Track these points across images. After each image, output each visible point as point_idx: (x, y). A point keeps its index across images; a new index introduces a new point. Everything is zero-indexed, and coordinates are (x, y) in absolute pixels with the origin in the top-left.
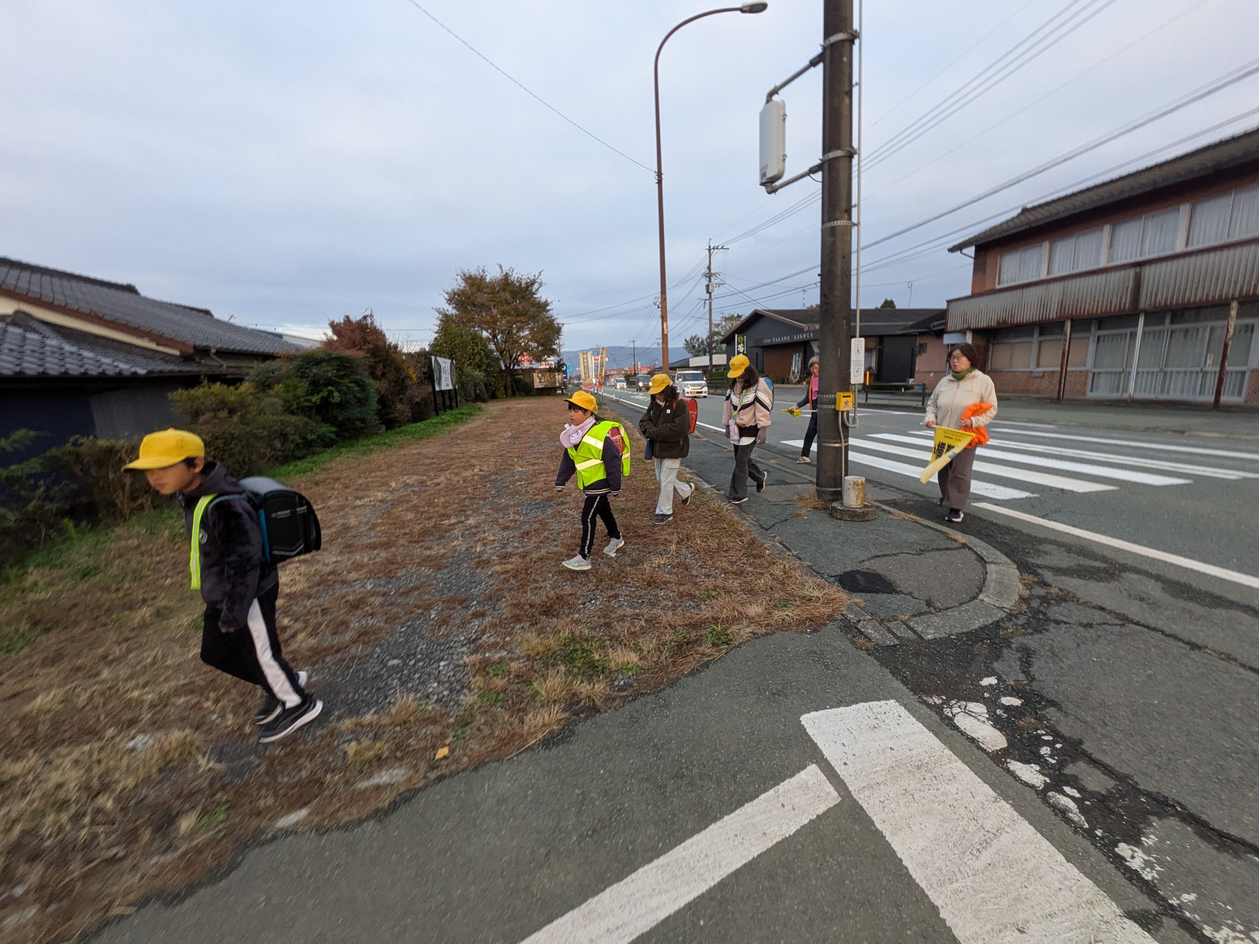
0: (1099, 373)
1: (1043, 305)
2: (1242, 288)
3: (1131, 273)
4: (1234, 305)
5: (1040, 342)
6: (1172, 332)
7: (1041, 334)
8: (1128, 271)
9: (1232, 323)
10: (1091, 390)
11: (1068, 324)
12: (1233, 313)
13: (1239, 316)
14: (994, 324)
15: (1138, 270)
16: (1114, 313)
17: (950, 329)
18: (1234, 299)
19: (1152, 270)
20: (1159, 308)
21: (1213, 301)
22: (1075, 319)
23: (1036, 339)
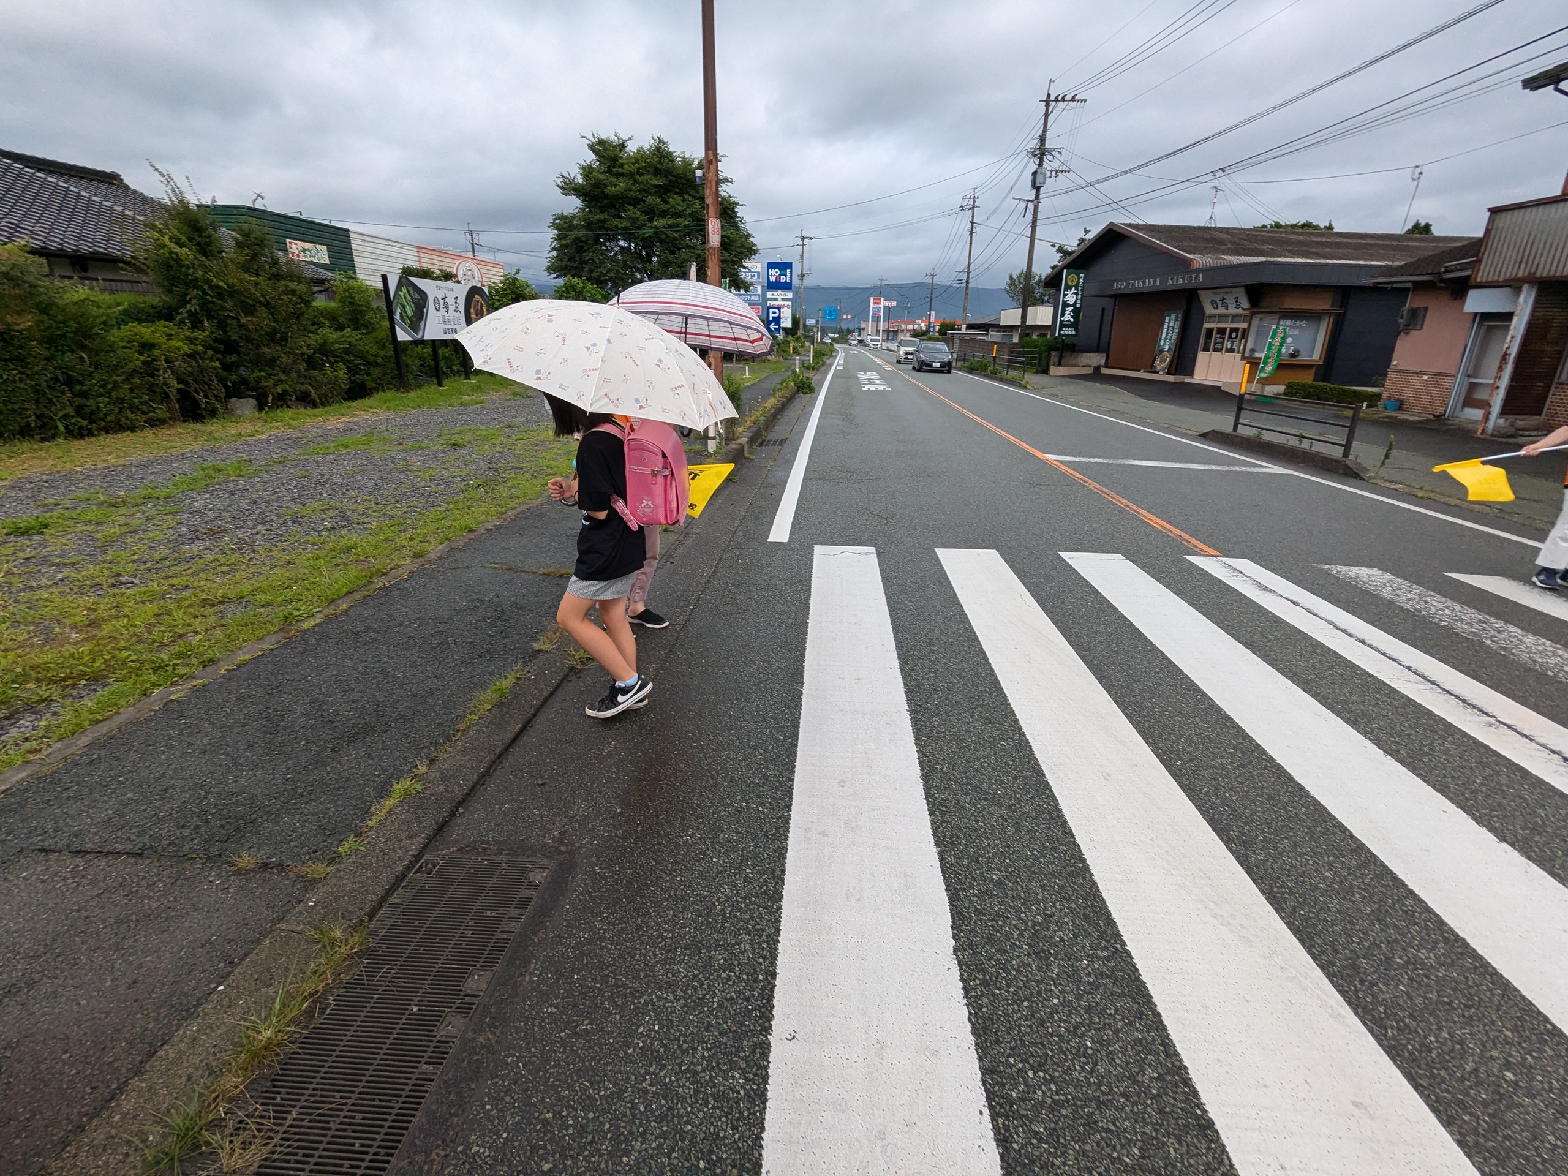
17: (1483, 276)
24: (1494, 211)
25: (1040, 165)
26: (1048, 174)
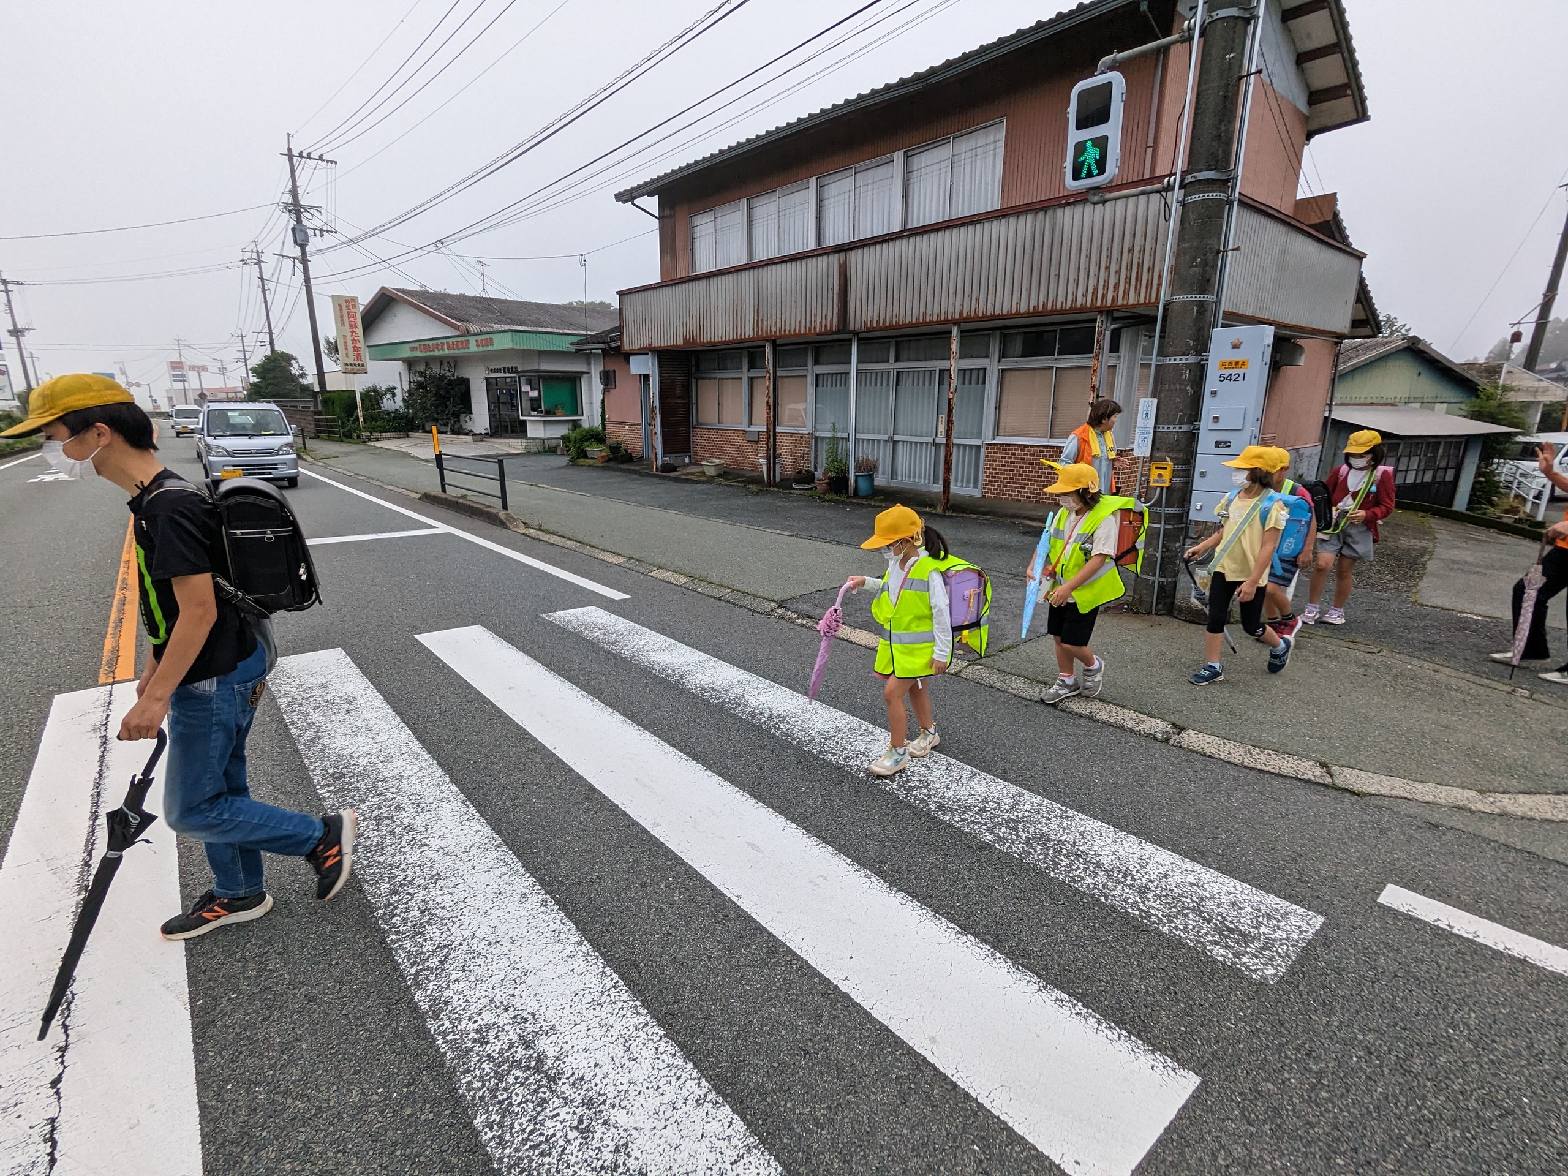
0: (823, 438)
1: (737, 314)
2: (962, 305)
3: (834, 260)
4: (955, 332)
5: (751, 380)
6: (898, 374)
7: (752, 366)
8: (831, 257)
9: (954, 364)
11: (769, 350)
12: (955, 346)
13: (962, 353)
14: (680, 342)
15: (843, 255)
16: (818, 335)
17: (627, 346)
18: (955, 324)
19: (859, 260)
20: (869, 330)
21: (931, 323)
22: (778, 342)
23: (745, 374)
24: (621, 294)
25: (299, 221)
26: (310, 233)
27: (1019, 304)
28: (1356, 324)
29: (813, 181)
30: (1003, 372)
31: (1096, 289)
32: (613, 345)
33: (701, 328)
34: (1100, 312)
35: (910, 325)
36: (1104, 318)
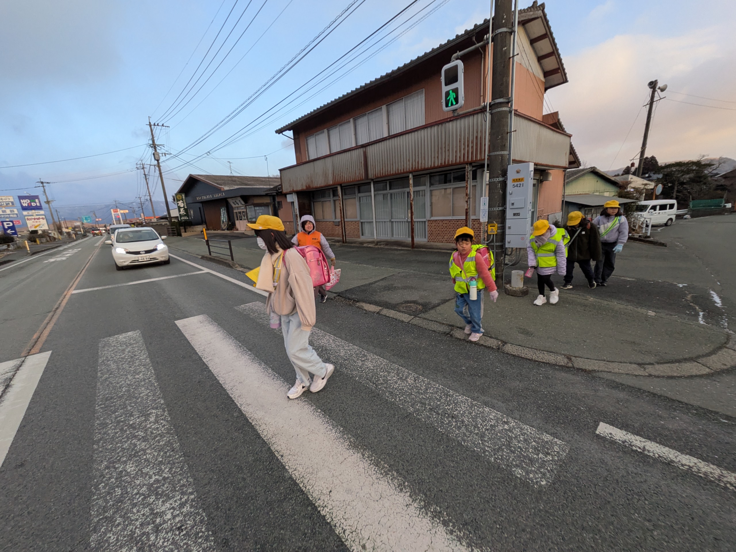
0: (364, 222)
1: (325, 175)
2: (412, 165)
3: (361, 151)
4: (411, 176)
5: (335, 201)
6: (391, 194)
7: (334, 195)
8: (360, 149)
9: (412, 189)
10: (362, 235)
11: (339, 188)
12: (411, 182)
13: (415, 185)
14: (305, 188)
15: (364, 149)
16: (358, 181)
17: (284, 191)
18: (410, 173)
19: (370, 150)
20: (378, 178)
21: (401, 173)
22: (343, 185)
23: (332, 198)
24: (281, 170)
25: (156, 151)
26: (160, 155)
27: (434, 163)
28: (571, 163)
29: (351, 120)
30: (431, 191)
31: (464, 155)
32: (279, 191)
33: (312, 182)
34: (467, 164)
35: (393, 175)
36: (469, 166)
